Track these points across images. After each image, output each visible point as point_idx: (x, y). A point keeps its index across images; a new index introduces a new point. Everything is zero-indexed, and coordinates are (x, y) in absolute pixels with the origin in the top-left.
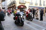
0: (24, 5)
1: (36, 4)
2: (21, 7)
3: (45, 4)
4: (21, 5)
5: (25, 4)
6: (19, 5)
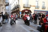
2: (26, 11)
5: (29, 8)
6: (23, 9)
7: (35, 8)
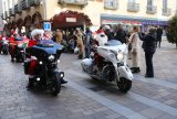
0: (79, 11)
1: (133, 8)
2: (69, 20)
3: (169, 6)
4: (65, 10)
5: (82, 6)
6: (58, 11)
7: (105, 8)
